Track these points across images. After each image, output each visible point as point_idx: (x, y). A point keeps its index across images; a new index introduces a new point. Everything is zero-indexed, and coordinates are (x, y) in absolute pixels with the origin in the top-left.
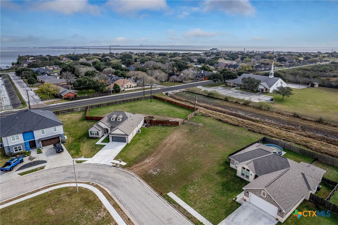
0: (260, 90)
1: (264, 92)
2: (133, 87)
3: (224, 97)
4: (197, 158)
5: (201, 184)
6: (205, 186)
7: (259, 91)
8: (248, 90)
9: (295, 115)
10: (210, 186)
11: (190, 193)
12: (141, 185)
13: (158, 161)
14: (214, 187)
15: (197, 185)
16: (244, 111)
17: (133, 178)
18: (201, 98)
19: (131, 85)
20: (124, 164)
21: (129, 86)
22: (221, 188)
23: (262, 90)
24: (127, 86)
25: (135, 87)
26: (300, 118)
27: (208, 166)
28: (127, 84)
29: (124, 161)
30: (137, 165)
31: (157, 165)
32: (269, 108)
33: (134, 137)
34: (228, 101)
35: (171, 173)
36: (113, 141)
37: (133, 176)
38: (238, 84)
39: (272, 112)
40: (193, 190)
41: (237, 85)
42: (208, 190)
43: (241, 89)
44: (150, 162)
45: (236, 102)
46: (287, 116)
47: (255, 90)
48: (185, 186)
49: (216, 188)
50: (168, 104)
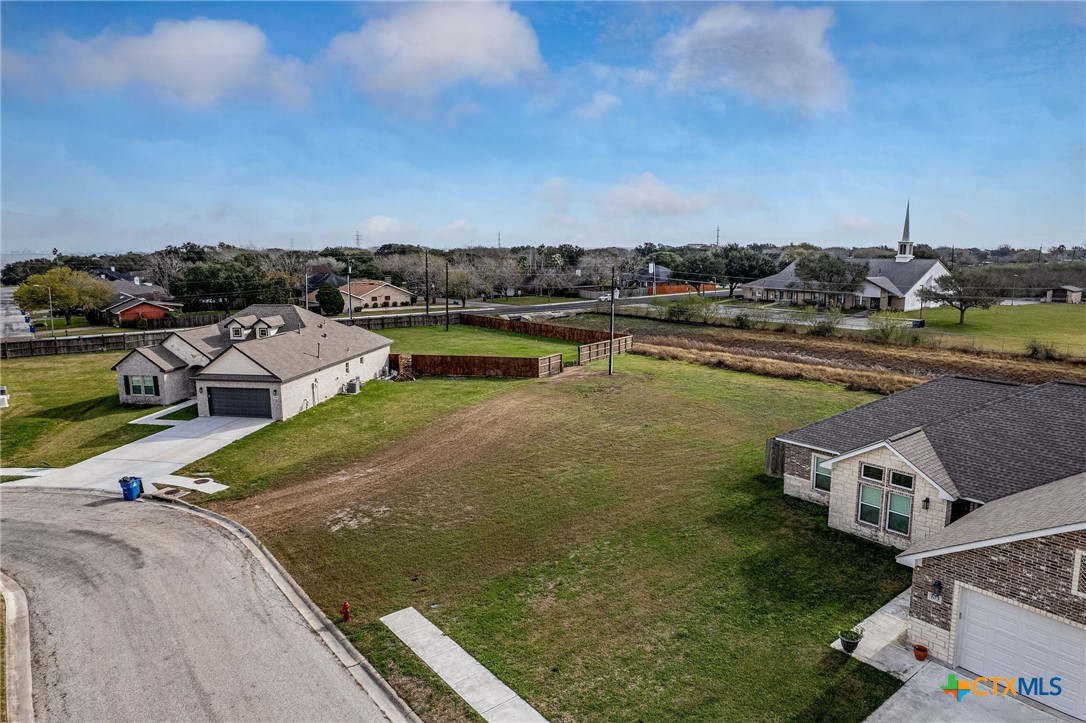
0: (868, 305)
2: (395, 305)
4: (602, 467)
5: (609, 568)
6: (639, 577)
7: (864, 308)
9: (1035, 352)
10: (671, 576)
11: (534, 615)
12: (248, 573)
13: (398, 479)
14: (691, 580)
15: (587, 576)
17: (222, 543)
19: (388, 298)
20: (212, 487)
21: (381, 301)
22: (736, 587)
23: (876, 303)
24: (374, 299)
25: (403, 304)
26: (1059, 360)
27: (658, 492)
29: (218, 479)
30: (276, 494)
31: (384, 491)
33: (321, 405)
34: (747, 329)
35: (446, 520)
36: (212, 413)
37: (227, 536)
38: (781, 292)
40: (558, 597)
41: (778, 293)
42: (653, 597)
43: (793, 305)
44: (349, 482)
47: (846, 306)
48: (513, 580)
49: (707, 586)
50: (511, 336)
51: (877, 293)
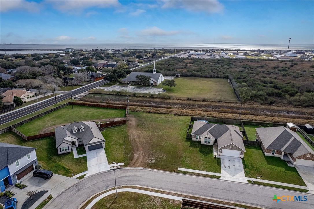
1: (153, 85)
2: (31, 97)
3: (133, 94)
7: (150, 85)
8: (141, 85)
9: (188, 99)
16: (155, 102)
18: (113, 97)
19: (28, 95)
21: (26, 97)
23: (152, 84)
24: (24, 97)
25: (33, 96)
26: (192, 100)
28: (24, 95)
32: (170, 97)
34: (136, 96)
38: (131, 82)
39: (173, 99)
43: (135, 85)
45: (143, 97)
46: (185, 101)
47: (146, 85)
51: (152, 82)
